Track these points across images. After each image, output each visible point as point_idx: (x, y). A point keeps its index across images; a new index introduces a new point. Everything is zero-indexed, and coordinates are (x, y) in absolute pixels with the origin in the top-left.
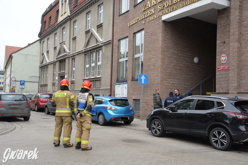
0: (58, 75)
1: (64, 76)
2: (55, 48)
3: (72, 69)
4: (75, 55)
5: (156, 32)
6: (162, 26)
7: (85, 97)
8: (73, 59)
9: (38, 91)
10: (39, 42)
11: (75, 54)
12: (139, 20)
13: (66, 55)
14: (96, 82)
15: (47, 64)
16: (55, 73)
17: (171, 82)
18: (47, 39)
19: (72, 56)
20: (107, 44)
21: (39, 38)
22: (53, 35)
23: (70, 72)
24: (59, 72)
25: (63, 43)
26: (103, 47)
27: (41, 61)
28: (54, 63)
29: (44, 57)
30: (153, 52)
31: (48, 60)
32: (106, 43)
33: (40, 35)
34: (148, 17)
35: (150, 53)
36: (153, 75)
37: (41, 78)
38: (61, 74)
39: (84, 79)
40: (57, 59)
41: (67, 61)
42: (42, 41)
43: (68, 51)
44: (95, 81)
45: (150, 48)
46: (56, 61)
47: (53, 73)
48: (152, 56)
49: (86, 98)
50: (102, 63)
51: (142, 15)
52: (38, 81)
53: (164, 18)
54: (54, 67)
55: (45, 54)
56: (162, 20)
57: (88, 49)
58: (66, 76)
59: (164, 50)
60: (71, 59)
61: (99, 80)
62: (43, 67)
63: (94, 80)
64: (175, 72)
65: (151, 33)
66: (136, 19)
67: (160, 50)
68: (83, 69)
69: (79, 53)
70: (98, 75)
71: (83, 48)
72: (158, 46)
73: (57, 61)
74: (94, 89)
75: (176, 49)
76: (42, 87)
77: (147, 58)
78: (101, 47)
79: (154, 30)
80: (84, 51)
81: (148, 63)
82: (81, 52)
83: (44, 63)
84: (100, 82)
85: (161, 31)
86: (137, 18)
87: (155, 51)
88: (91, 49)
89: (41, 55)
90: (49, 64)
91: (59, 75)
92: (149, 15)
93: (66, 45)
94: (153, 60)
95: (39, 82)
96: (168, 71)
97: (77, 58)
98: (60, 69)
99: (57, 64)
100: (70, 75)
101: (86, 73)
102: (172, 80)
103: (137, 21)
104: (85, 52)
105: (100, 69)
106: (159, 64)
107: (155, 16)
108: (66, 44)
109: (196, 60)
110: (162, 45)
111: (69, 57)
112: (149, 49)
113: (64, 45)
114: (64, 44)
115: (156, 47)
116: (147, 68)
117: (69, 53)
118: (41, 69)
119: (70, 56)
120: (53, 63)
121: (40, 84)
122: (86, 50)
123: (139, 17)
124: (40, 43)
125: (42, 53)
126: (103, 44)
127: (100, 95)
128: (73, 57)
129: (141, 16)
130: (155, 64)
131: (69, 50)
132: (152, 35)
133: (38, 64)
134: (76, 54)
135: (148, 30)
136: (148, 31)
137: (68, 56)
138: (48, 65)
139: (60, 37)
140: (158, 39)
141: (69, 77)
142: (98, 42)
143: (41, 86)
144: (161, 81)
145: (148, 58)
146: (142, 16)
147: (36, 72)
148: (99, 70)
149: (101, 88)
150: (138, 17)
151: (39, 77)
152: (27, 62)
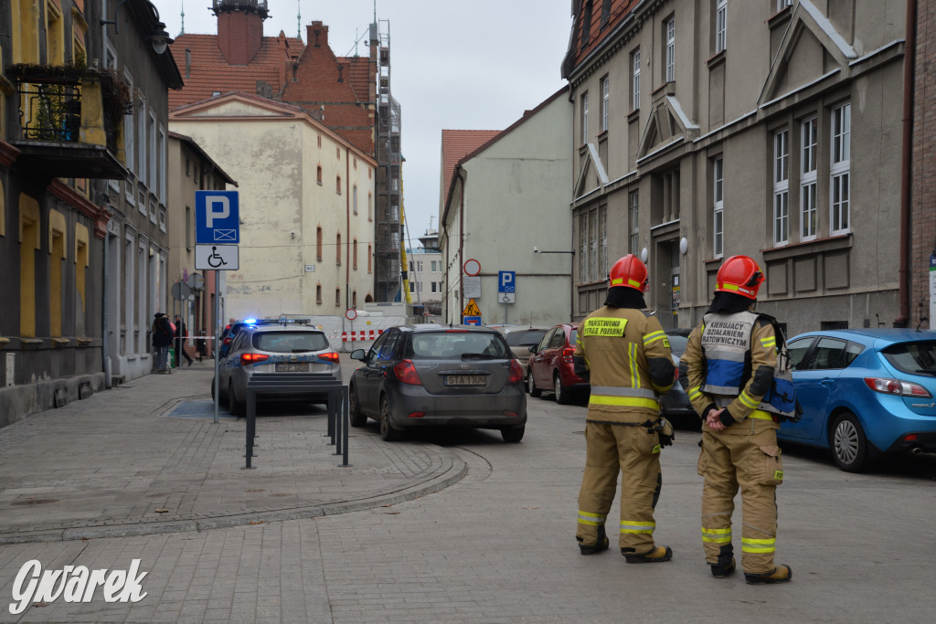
0: (648, 237)
1: (678, 240)
2: (633, 118)
3: (711, 209)
4: (721, 142)
7: (741, 334)
8: (711, 160)
9: (570, 313)
10: (566, 96)
11: (719, 137)
13: (681, 144)
14: (828, 259)
15: (602, 192)
16: (636, 230)
18: (598, 81)
19: (707, 148)
20: (876, 67)
21: (565, 82)
22: (621, 60)
23: (703, 222)
24: (652, 225)
25: (666, 91)
26: (862, 88)
27: (576, 182)
28: (629, 187)
29: (589, 161)
31: (604, 176)
32: (872, 65)
33: (569, 67)
37: (580, 256)
38: (662, 232)
39: (765, 248)
40: (641, 165)
41: (686, 171)
42: (580, 92)
43: (688, 124)
44: (820, 258)
46: (637, 177)
47: (630, 230)
49: (746, 337)
50: (852, 165)
52: (570, 273)
54: (630, 203)
55: (593, 149)
57: (784, 106)
58: (683, 242)
60: (703, 161)
61: (841, 248)
62: (588, 209)
63: (817, 250)
68: (763, 201)
69: (740, 131)
70: (836, 228)
71: (758, 103)
73: (643, 176)
74: (819, 293)
76: (584, 297)
78: (849, 83)
80: (761, 116)
82: (749, 123)
83: (591, 188)
84: (845, 261)
88: (797, 100)
89: (577, 153)
90: (608, 190)
91: (653, 238)
93: (679, 100)
95: (571, 276)
97: (731, 153)
98: (657, 214)
99: (645, 191)
100: (702, 233)
101: (775, 218)
104: (766, 121)
105: (845, 197)
108: (677, 93)
111: (695, 154)
113: (672, 100)
114: (672, 95)
117: (696, 132)
118: (577, 219)
119: (699, 147)
120: (628, 185)
121: (577, 283)
122: (771, 112)
124: (571, 101)
125: (578, 146)
126: (857, 71)
127: (850, 321)
128: (713, 152)
131: (696, 120)
133: (566, 198)
134: (726, 134)
137: (689, 149)
138: (605, 196)
139: (651, 64)
141: (696, 244)
142: (834, 61)
143: (580, 293)
147: (559, 231)
148: (840, 203)
149: (852, 290)
151: (573, 253)
152: (520, 191)
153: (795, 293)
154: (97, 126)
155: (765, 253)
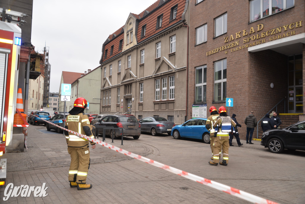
0: (123, 97)
1: (131, 98)
2: (119, 74)
3: (140, 93)
4: (143, 80)
5: (241, 61)
6: (248, 56)
7: (229, 120)
8: (140, 83)
9: (99, 111)
10: (100, 68)
11: (143, 79)
12: (221, 50)
13: (133, 80)
14: (169, 104)
15: (110, 87)
16: (119, 96)
17: (255, 105)
18: (109, 66)
19: (139, 81)
20: (181, 70)
21: (100, 65)
22: (116, 61)
23: (138, 95)
24: (124, 95)
25: (129, 69)
26: (177, 75)
27: (102, 86)
28: (118, 87)
29: (107, 81)
30: (239, 79)
31: (110, 84)
32: (179, 70)
33: (101, 62)
34: (231, 48)
35: (235, 79)
36: (239, 99)
37: (103, 100)
38: (127, 96)
39: (154, 101)
40: (122, 83)
41: (134, 85)
42: (103, 67)
43: (135, 76)
44: (167, 104)
45: (235, 75)
46: (121, 85)
47: (117, 96)
48: (238, 82)
49: (230, 121)
50: (175, 87)
51: (224, 46)
52: (100, 103)
53: (251, 49)
54: (117, 90)
55: (108, 79)
56: (248, 51)
57: (159, 75)
58: (133, 99)
59: (250, 77)
60: (138, 84)
61: (173, 102)
62: (105, 91)
63: (167, 102)
64: (258, 96)
65: (235, 62)
66: (217, 50)
67: (247, 77)
68: (153, 92)
69: (148, 79)
71: (153, 74)
72: (244, 73)
74: (167, 110)
75: (258, 76)
76: (104, 108)
77: (231, 83)
78: (174, 73)
79: (239, 60)
80: (154, 76)
81: (232, 88)
82: (151, 77)
83: (107, 87)
84: (173, 105)
85: (248, 61)
86: (218, 49)
87: (241, 77)
88: (162, 74)
89: (103, 79)
90: (112, 87)
91: (124, 97)
92: (232, 46)
93: (132, 72)
94: (239, 85)
95: (100, 104)
96: (253, 96)
97: (145, 84)
98: (125, 93)
99: (122, 89)
100: (138, 97)
101: (156, 96)
102: (256, 103)
103: (218, 51)
104: (154, 77)
106: (246, 89)
107: (240, 47)
108: (132, 69)
109: (272, 85)
110: (248, 73)
111: (136, 82)
112: (233, 76)
113: (130, 71)
114: (130, 70)
115: (243, 75)
116: (231, 92)
117: (137, 78)
118: (102, 92)
119: (137, 81)
120: (117, 87)
121: (102, 105)
122: (156, 76)
123: (221, 48)
124: (101, 69)
125: (103, 78)
126: (176, 71)
127: (174, 115)
128: (141, 82)
129: (223, 47)
130: (241, 89)
131: (136, 76)
132: (236, 64)
133: (99, 88)
134: (144, 79)
135: (231, 59)
136: (232, 60)
137: (135, 81)
138: (111, 88)
139: (125, 64)
140: (244, 68)
141: (136, 99)
142: (171, 68)
143: (102, 107)
144: (249, 104)
145: (233, 84)
146: (224, 47)
147: (97, 94)
148: (171, 94)
149: (175, 110)
150: (219, 48)
151: (101, 99)
152: (90, 86)
153: (161, 109)
154: (39, 68)
155: (154, 102)
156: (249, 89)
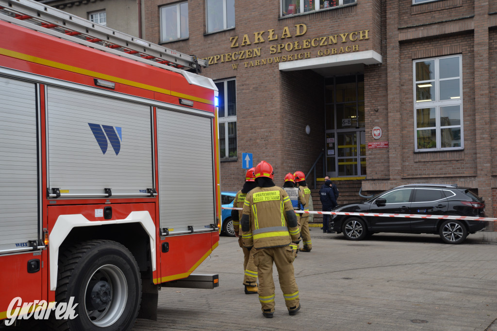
5: (266, 87)
6: (280, 79)
12: (222, 61)
17: (290, 165)
30: (262, 117)
34: (245, 60)
35: (254, 118)
36: (264, 154)
45: (255, 110)
48: (261, 124)
51: (230, 54)
53: (285, 66)
56: (280, 69)
59: (283, 116)
64: (292, 149)
65: (254, 86)
66: (213, 58)
67: (278, 116)
72: (272, 109)
75: (292, 114)
77: (246, 125)
79: (262, 83)
81: (249, 135)
85: (279, 86)
86: (215, 57)
87: (266, 115)
92: (247, 57)
94: (262, 130)
96: (287, 148)
102: (290, 161)
103: (216, 62)
106: (277, 137)
107: (263, 60)
109: (308, 130)
110: (280, 108)
112: (251, 113)
115: (269, 111)
116: (246, 142)
123: (222, 56)
129: (227, 55)
130: (267, 136)
132: (257, 90)
135: (245, 81)
136: (247, 82)
140: (272, 98)
144: (282, 163)
145: (251, 127)
146: (231, 56)
150: (219, 56)
156: (281, 137)
